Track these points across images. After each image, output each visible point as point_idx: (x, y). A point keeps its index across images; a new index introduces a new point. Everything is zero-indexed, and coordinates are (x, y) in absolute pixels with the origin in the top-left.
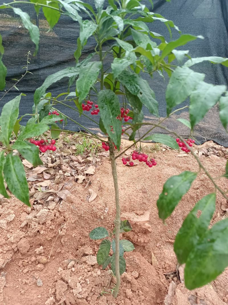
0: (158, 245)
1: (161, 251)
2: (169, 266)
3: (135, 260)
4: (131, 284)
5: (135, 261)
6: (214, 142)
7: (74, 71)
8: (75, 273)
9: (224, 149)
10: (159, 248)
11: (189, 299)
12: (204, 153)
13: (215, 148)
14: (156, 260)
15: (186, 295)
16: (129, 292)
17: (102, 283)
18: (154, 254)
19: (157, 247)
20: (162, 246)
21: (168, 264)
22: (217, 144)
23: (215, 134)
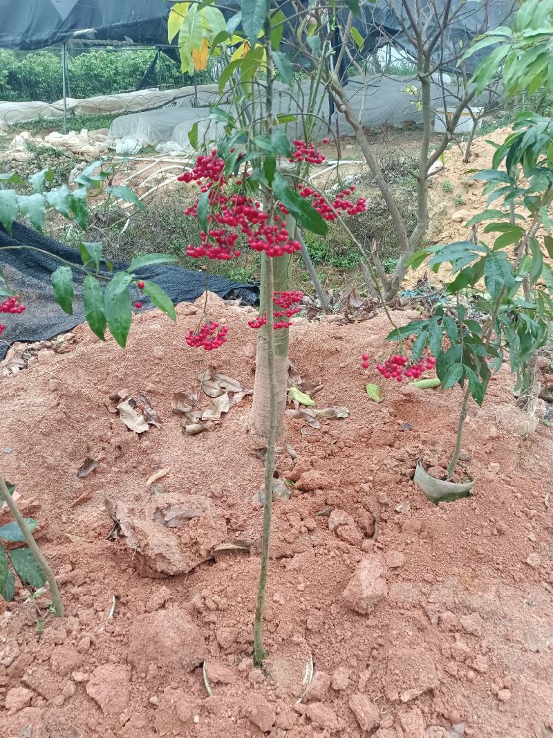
1: (76, 522)
9: (48, 344)
10: (69, 521)
11: (154, 520)
12: (21, 366)
13: (33, 349)
20: (72, 516)
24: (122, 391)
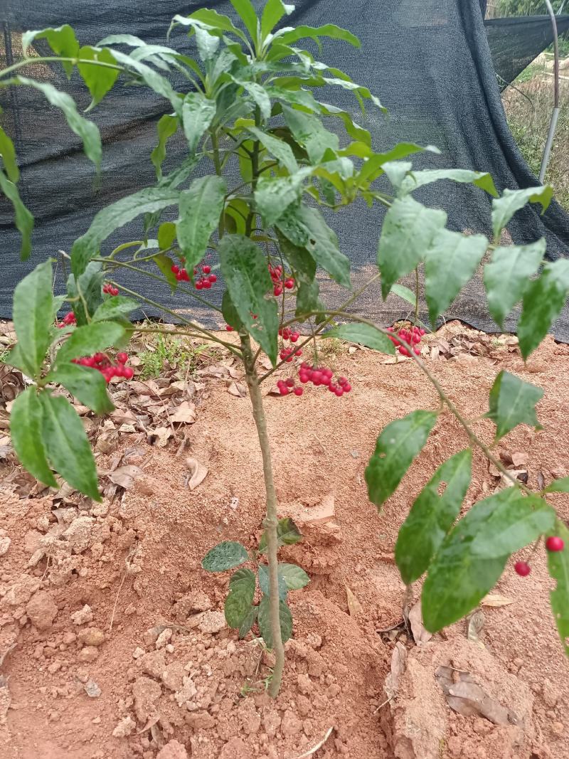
0: (358, 570)
1: (368, 581)
2: (388, 613)
3: (312, 609)
4: (308, 663)
5: (311, 612)
6: (463, 323)
7: (158, 198)
8: (175, 655)
9: (486, 338)
10: (362, 574)
11: (437, 677)
12: (443, 351)
13: (466, 338)
14: (357, 603)
15: (430, 668)
16: (304, 680)
17: (242, 669)
18: (352, 590)
19: (356, 573)
20: (368, 571)
21: (384, 608)
22: (471, 327)
23: (464, 305)
24: (521, 455)
